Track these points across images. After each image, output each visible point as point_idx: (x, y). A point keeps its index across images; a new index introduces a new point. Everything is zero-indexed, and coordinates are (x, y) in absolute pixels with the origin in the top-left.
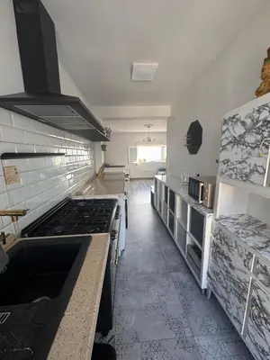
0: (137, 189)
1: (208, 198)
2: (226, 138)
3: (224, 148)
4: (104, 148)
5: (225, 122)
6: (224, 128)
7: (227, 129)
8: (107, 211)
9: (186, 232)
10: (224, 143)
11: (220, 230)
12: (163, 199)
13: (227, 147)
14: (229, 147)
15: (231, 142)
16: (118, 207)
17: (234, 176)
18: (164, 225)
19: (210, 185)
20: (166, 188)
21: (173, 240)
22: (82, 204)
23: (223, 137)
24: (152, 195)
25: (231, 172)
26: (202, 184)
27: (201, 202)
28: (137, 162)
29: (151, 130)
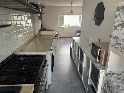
0: (62, 44)
1: (103, 59)
2: (118, 21)
3: (116, 28)
4: (40, 18)
5: (118, 9)
6: (117, 13)
7: (119, 14)
8: (37, 65)
9: (88, 77)
10: (117, 24)
11: (108, 82)
12: (77, 53)
13: (118, 28)
14: (119, 28)
15: (120, 25)
16: (46, 60)
17: (120, 49)
18: (76, 69)
19: (104, 51)
20: (79, 47)
21: (81, 79)
22: (22, 58)
23: (116, 20)
24: (71, 49)
25: (119, 46)
26: (99, 50)
27: (98, 61)
28: (64, 26)
29: (73, 5)
